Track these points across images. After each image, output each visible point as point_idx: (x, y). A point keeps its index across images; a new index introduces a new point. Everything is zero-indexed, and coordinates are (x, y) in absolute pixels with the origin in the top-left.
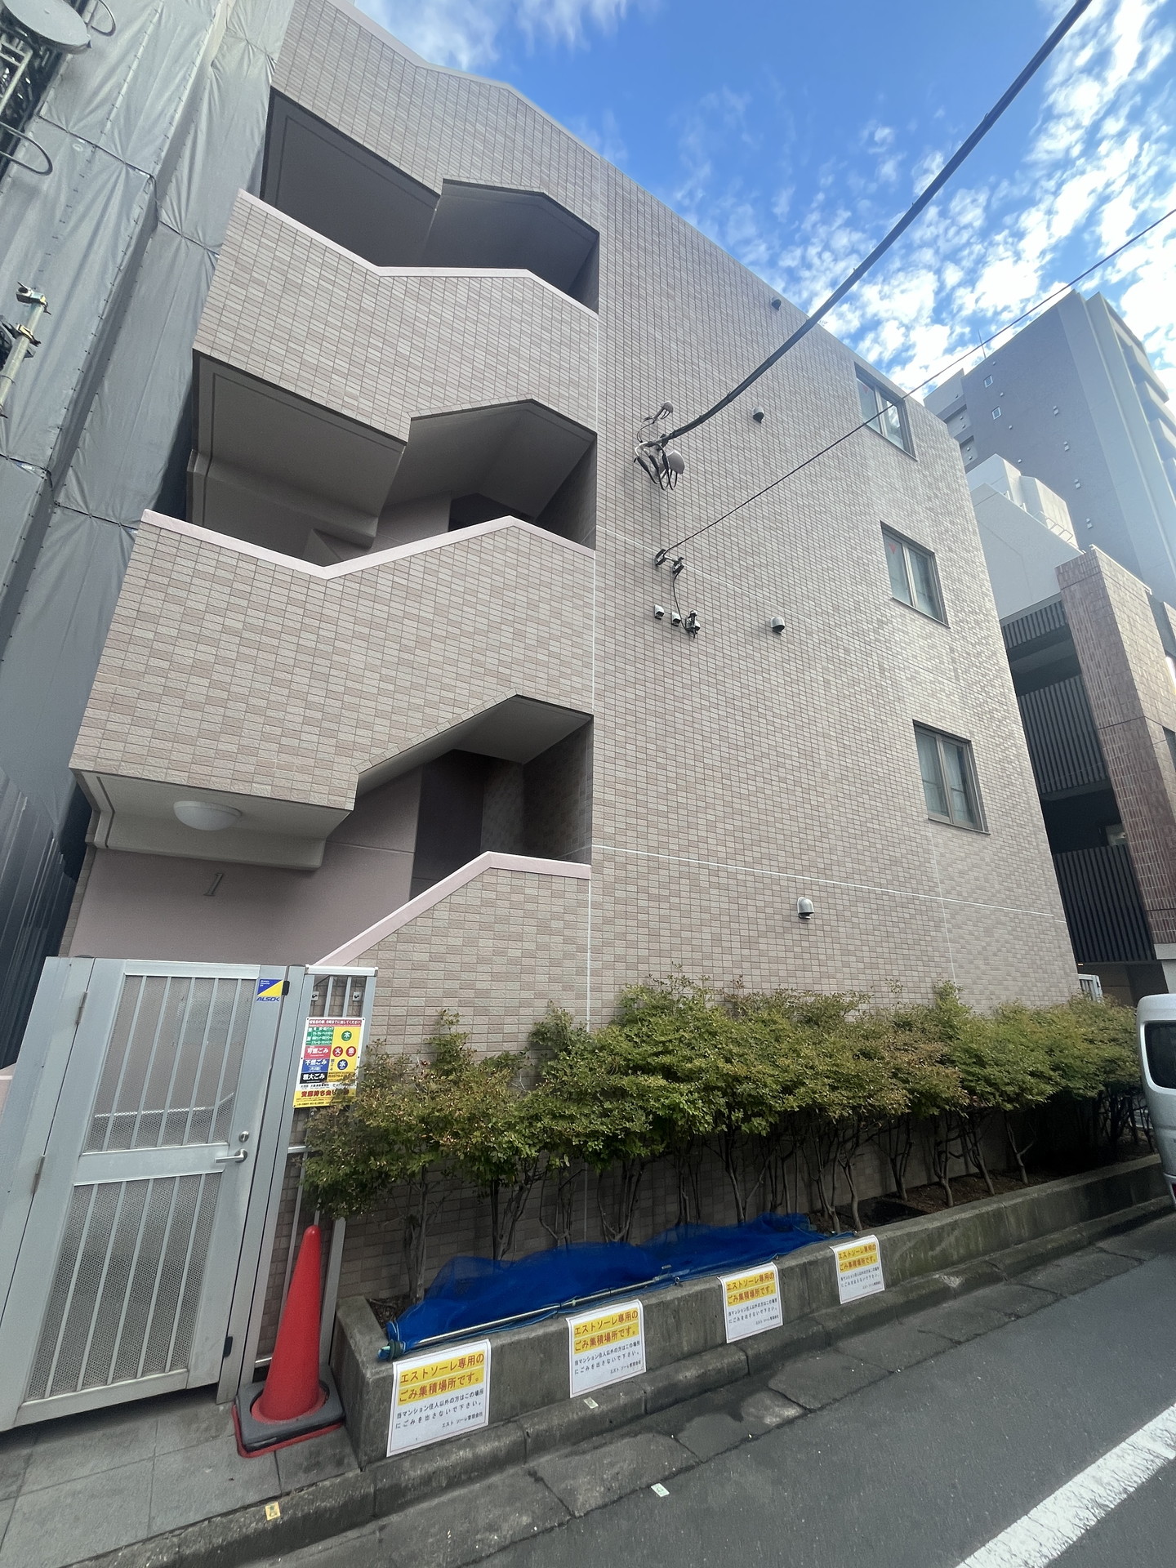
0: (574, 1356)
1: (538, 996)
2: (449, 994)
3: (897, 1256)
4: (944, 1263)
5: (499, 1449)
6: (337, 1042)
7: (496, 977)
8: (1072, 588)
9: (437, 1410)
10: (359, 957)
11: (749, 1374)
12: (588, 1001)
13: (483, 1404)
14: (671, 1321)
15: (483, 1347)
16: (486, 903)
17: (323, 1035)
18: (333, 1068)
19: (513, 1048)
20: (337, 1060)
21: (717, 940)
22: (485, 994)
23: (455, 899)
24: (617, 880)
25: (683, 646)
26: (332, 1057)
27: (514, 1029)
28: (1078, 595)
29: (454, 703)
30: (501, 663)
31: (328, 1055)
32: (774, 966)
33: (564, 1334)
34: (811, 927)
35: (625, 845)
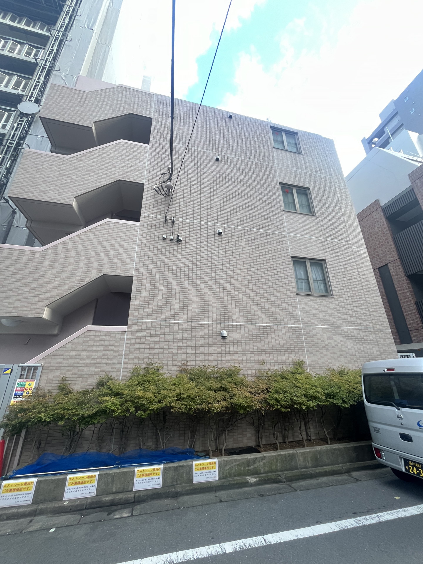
0: (67, 487)
1: (101, 371)
2: (69, 371)
5: (26, 511)
6: (27, 386)
7: (86, 365)
8: (417, 182)
9: (14, 497)
10: (39, 361)
12: (121, 372)
13: (30, 497)
14: (110, 480)
15: (35, 480)
16: (85, 342)
17: (22, 385)
18: (24, 394)
19: (90, 388)
20: (26, 391)
21: (180, 349)
22: (82, 370)
23: (74, 341)
24: (137, 331)
25: (175, 247)
26: (25, 391)
27: (91, 382)
29: (80, 281)
30: (99, 265)
31: (23, 390)
32: (207, 357)
33: (65, 480)
34: (227, 341)
35: (142, 318)
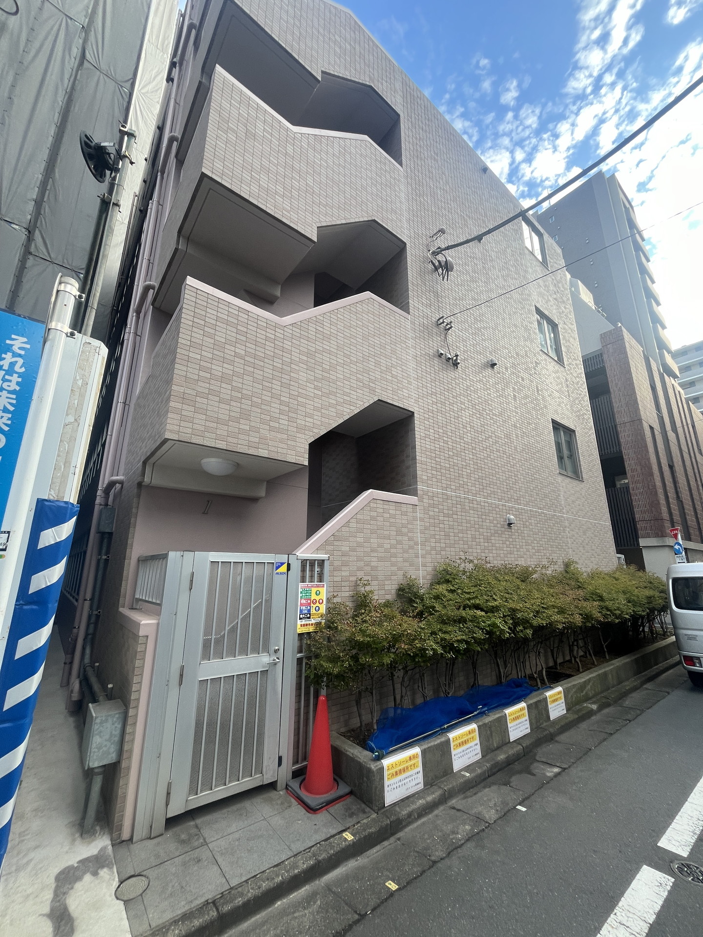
0: (453, 752)
1: (399, 569)
2: (360, 569)
3: (570, 696)
4: (587, 699)
6: (314, 597)
7: (380, 559)
8: (608, 346)
9: (403, 782)
10: (317, 549)
11: (524, 755)
12: (421, 572)
13: (420, 778)
14: (489, 732)
15: (416, 750)
16: (373, 518)
17: (307, 592)
18: (313, 611)
19: (389, 597)
20: (315, 606)
21: (474, 538)
22: (374, 569)
23: (359, 516)
24: (430, 505)
25: (452, 374)
26: (312, 605)
27: (389, 587)
28: (611, 351)
29: (350, 403)
30: (370, 380)
31: (310, 604)
32: (498, 552)
33: (448, 741)
34: (513, 531)
35: (432, 486)
